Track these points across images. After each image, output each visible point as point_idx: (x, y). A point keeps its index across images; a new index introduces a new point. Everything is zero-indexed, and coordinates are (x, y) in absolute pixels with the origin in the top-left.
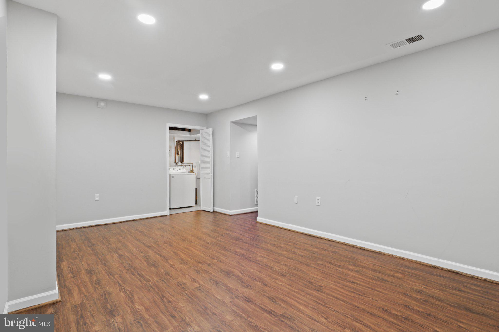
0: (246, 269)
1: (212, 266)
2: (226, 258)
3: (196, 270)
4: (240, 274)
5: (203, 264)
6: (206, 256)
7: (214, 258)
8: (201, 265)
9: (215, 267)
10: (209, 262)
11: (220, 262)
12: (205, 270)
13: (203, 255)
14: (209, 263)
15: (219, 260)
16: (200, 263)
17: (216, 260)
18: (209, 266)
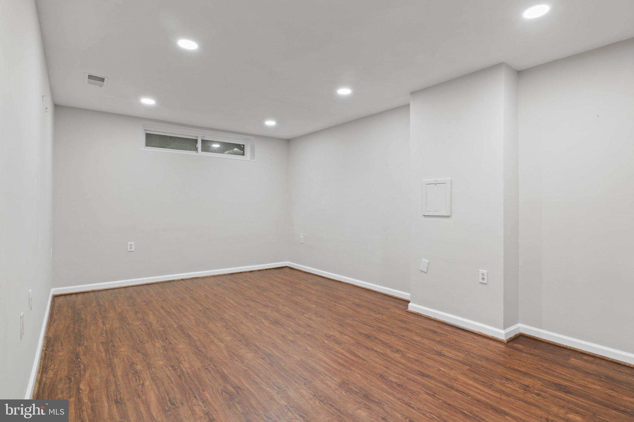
0: (255, 326)
1: (294, 331)
2: (274, 342)
3: (311, 327)
4: (264, 321)
5: (305, 333)
6: (304, 346)
7: (292, 341)
8: (308, 333)
9: (290, 329)
10: (298, 336)
11: (283, 336)
12: (301, 327)
13: (309, 348)
14: (297, 334)
15: (285, 338)
16: (309, 335)
17: (288, 339)
18: (297, 331)
